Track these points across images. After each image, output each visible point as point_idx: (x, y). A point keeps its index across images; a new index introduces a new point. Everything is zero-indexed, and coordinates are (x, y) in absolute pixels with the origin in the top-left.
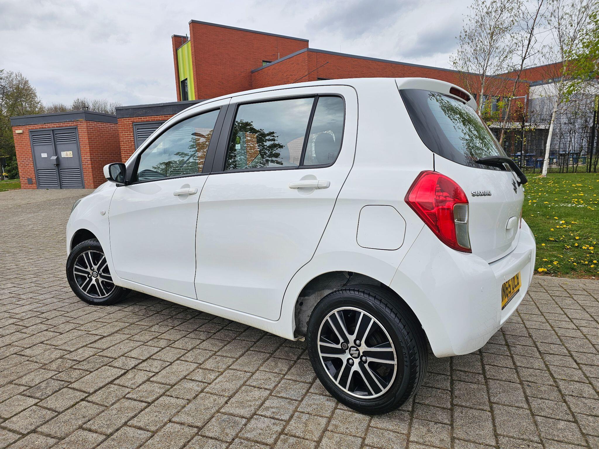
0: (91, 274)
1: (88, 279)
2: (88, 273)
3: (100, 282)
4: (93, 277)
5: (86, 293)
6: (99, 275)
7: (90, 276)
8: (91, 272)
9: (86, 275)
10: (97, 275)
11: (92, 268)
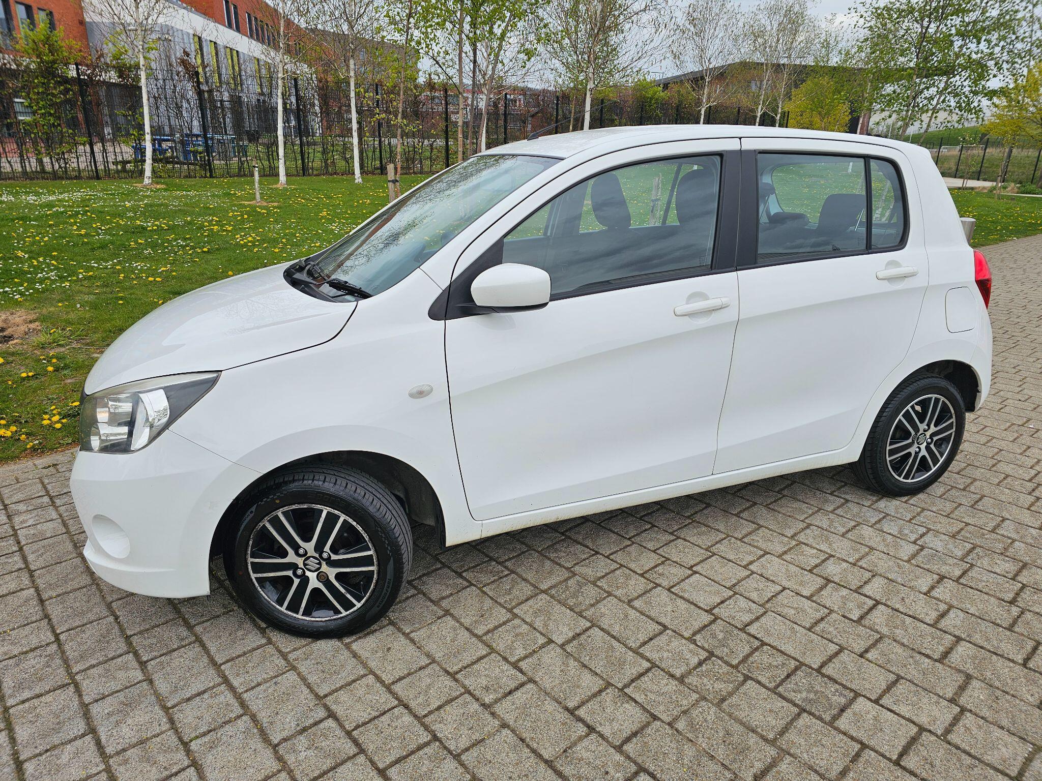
0: (301, 565)
1: (297, 581)
2: (294, 567)
3: (332, 578)
4: (308, 573)
5: (299, 616)
6: (324, 563)
7: (299, 572)
8: (300, 562)
9: (290, 573)
10: (320, 564)
11: (301, 551)
